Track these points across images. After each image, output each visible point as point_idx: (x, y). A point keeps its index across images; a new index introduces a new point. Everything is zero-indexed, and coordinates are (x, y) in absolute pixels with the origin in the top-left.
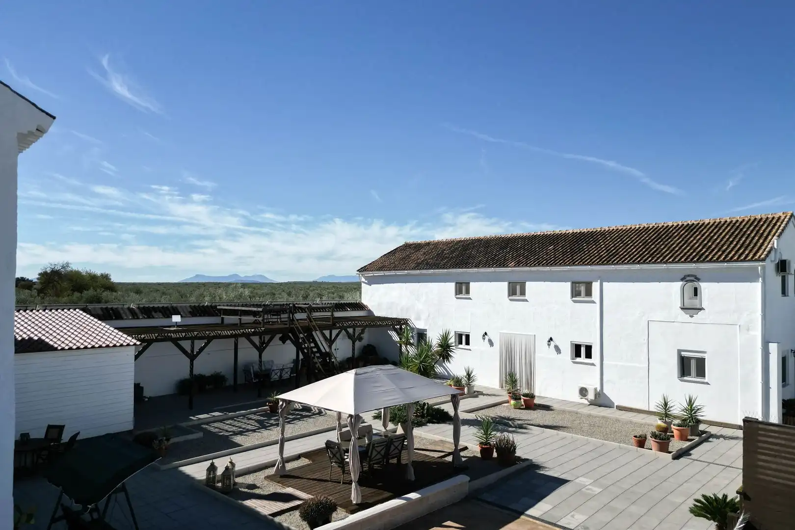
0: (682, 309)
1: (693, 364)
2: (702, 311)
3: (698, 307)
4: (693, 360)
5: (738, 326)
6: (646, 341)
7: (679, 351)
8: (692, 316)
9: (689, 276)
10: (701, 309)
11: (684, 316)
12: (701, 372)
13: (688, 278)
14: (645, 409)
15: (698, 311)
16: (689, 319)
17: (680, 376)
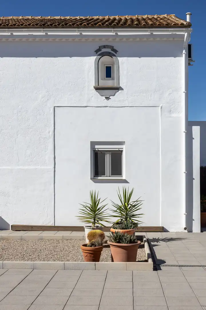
0: (97, 89)
1: (108, 159)
2: (120, 91)
3: (116, 85)
4: (108, 155)
5: (160, 108)
6: (51, 133)
7: (93, 144)
8: (107, 98)
9: (104, 47)
10: (118, 89)
11: (99, 99)
12: (117, 170)
13: (104, 50)
14: (50, 225)
15: (114, 91)
16: (105, 102)
17: (93, 177)
